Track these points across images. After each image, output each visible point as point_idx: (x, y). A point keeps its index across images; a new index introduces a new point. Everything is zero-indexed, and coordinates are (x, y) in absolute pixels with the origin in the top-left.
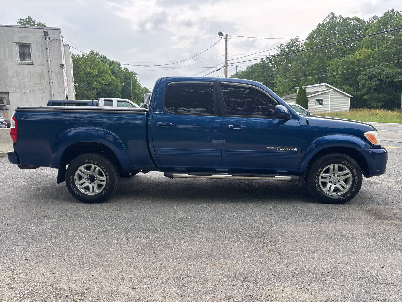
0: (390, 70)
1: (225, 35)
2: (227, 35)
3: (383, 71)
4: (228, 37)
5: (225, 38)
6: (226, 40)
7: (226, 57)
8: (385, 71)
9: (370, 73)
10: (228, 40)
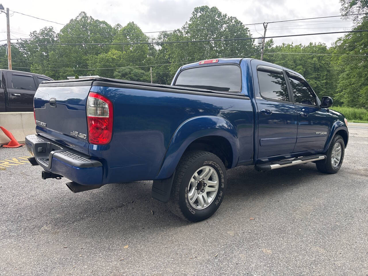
0: (137, 71)
1: (5, 9)
2: (8, 10)
3: (132, 70)
4: (10, 12)
5: (6, 12)
6: (8, 15)
7: (9, 35)
8: (134, 71)
9: (122, 71)
10: (10, 15)
